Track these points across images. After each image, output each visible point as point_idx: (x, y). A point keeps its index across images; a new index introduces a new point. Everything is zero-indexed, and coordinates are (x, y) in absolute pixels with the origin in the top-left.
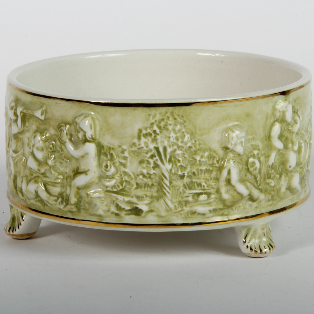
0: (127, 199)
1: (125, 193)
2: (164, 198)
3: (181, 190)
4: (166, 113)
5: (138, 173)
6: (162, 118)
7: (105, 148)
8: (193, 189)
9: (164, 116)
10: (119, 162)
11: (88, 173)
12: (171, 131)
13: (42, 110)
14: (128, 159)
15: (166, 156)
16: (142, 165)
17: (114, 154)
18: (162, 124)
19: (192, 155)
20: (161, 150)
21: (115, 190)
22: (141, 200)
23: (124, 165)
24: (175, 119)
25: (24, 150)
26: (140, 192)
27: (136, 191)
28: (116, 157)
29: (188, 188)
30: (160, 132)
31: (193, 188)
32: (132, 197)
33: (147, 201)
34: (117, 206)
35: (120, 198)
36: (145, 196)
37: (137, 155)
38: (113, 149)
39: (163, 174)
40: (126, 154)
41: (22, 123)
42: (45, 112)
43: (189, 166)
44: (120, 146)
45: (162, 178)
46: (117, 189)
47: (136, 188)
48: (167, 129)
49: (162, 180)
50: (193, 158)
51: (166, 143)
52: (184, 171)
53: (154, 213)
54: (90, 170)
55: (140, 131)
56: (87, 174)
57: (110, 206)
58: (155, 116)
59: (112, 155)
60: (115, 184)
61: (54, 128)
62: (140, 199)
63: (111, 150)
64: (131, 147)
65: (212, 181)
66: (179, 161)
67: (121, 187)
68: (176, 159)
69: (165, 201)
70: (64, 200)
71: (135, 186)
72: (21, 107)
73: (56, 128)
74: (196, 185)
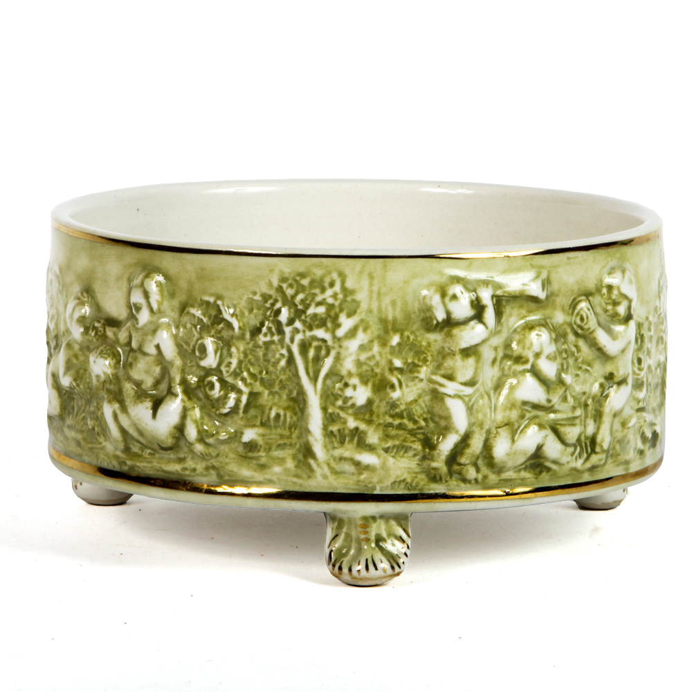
13: (543, 279)
42: (547, 283)
61: (563, 310)
70: (583, 448)
73: (567, 308)
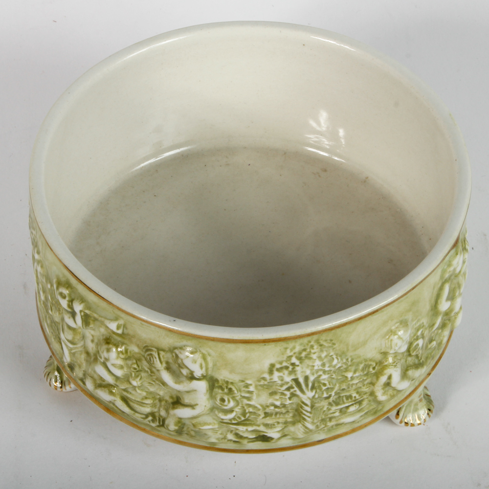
0: (250, 428)
1: (248, 422)
2: (302, 423)
3: (325, 409)
4: (310, 342)
5: (268, 405)
6: (303, 348)
7: (220, 382)
8: (341, 404)
9: (306, 346)
10: (241, 396)
11: (195, 407)
12: (315, 359)
13: (118, 324)
14: (254, 393)
15: (307, 385)
16: (273, 396)
17: (234, 389)
18: (303, 354)
19: (342, 373)
20: (301, 380)
21: (234, 422)
22: (271, 428)
23: (249, 399)
24: (321, 345)
25: (85, 342)
26: (269, 421)
27: (264, 420)
28: (237, 391)
29: (334, 405)
30: (301, 363)
31: (341, 402)
32: (259, 426)
33: (279, 428)
34: (237, 435)
35: (241, 429)
36: (276, 424)
37: (267, 388)
38: (232, 383)
39: (303, 403)
40: (252, 389)
41: (84, 323)
42: (124, 327)
43: (337, 385)
44: (243, 381)
45: (301, 405)
46: (237, 420)
47: (265, 417)
48: (310, 358)
49: (302, 407)
50: (343, 376)
51: (308, 372)
52: (331, 392)
53: (289, 437)
54: (199, 405)
55: (272, 366)
56: (194, 409)
57: (227, 434)
58: (294, 348)
59: (230, 390)
60: (235, 416)
62: (270, 426)
63: (229, 384)
64: (259, 381)
65: (365, 387)
66: (325, 385)
67: (243, 419)
68: (321, 383)
69: (304, 425)
70: (156, 420)
71: (263, 415)
72: (80, 304)
73: (142, 348)
74: (344, 399)
